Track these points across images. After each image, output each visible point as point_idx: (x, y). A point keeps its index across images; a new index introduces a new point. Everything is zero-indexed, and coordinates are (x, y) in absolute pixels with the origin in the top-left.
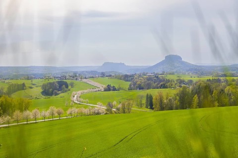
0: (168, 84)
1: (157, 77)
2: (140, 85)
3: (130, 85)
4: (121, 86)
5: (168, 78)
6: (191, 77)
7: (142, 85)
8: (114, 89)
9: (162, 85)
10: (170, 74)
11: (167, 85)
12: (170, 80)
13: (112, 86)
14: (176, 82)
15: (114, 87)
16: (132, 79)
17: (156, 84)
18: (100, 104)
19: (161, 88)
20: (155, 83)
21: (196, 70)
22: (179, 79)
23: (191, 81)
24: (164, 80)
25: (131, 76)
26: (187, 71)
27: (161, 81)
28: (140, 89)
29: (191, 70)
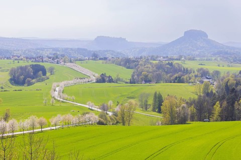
0: (185, 77)
1: (171, 64)
2: (146, 76)
3: (133, 76)
4: (119, 76)
5: (185, 66)
6: (219, 66)
7: (149, 76)
8: (111, 81)
9: (176, 78)
10: (190, 59)
11: (183, 78)
12: (189, 69)
13: (108, 75)
14: (196, 73)
15: (110, 77)
16: (136, 66)
17: (169, 75)
18: (91, 104)
19: (174, 82)
20: (167, 73)
21: (226, 53)
22: (201, 69)
23: (217, 73)
24: (180, 70)
25: (134, 61)
26: (214, 54)
27: (176, 71)
28: (146, 82)
29: (219, 53)
